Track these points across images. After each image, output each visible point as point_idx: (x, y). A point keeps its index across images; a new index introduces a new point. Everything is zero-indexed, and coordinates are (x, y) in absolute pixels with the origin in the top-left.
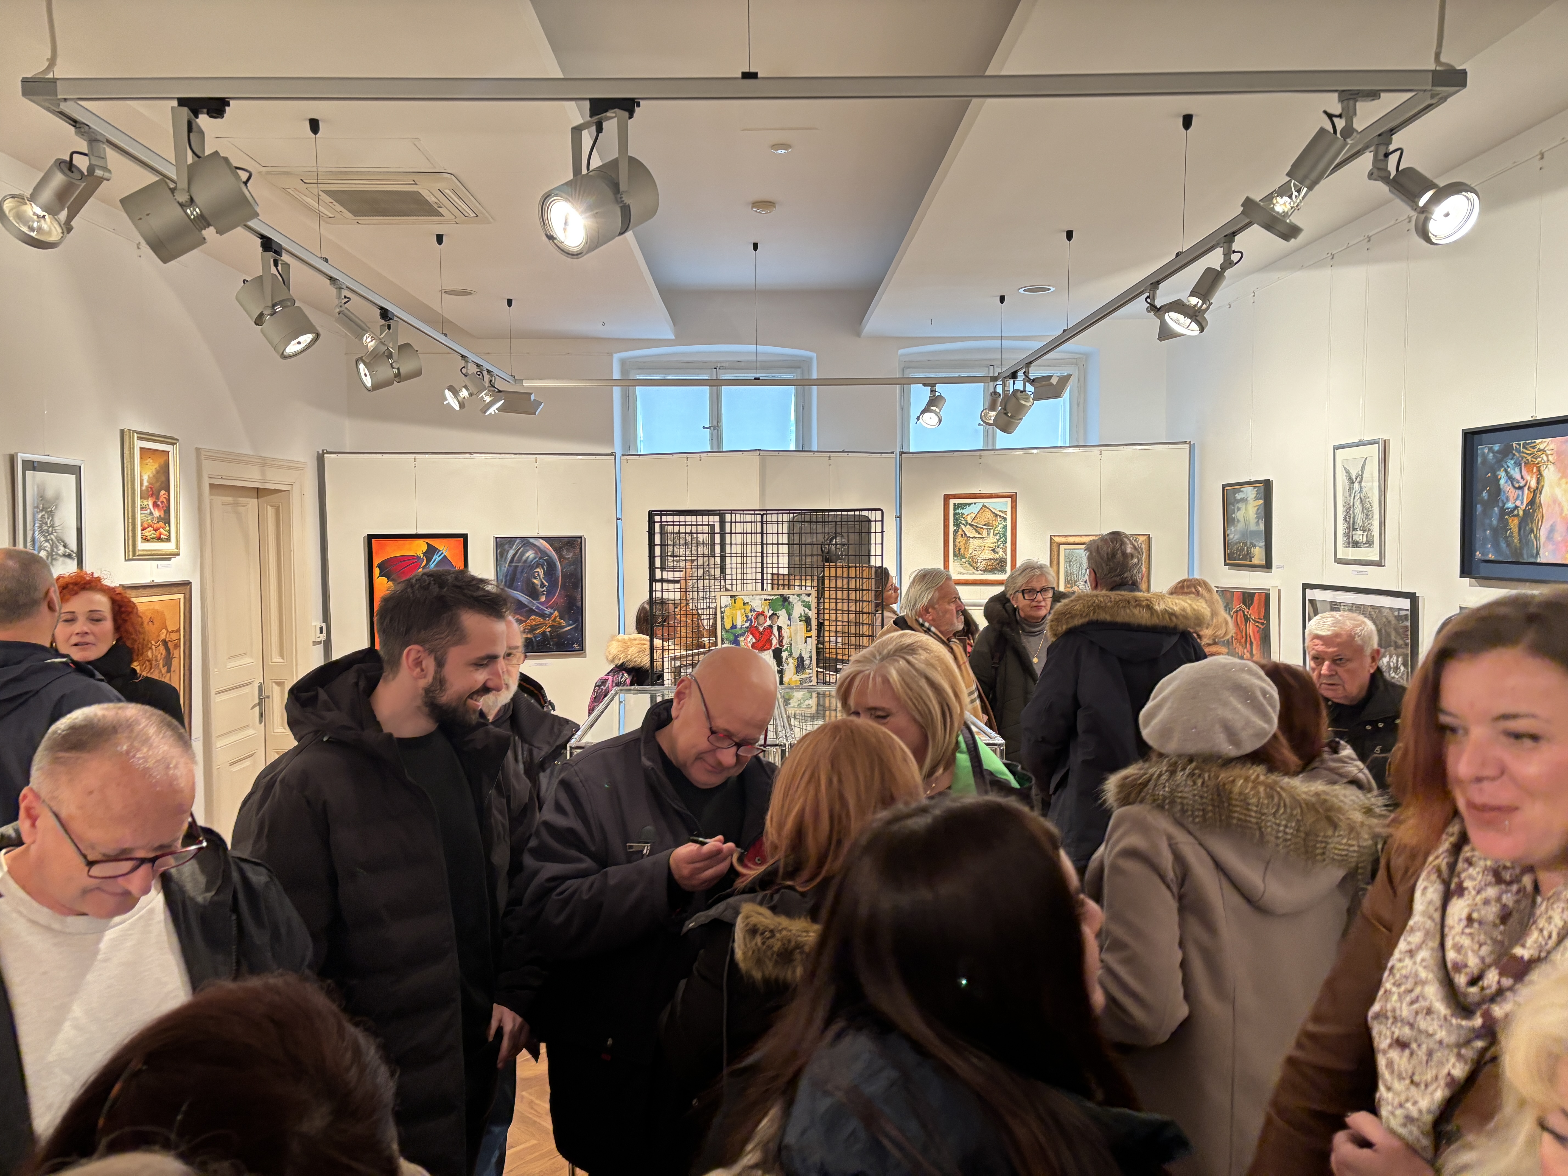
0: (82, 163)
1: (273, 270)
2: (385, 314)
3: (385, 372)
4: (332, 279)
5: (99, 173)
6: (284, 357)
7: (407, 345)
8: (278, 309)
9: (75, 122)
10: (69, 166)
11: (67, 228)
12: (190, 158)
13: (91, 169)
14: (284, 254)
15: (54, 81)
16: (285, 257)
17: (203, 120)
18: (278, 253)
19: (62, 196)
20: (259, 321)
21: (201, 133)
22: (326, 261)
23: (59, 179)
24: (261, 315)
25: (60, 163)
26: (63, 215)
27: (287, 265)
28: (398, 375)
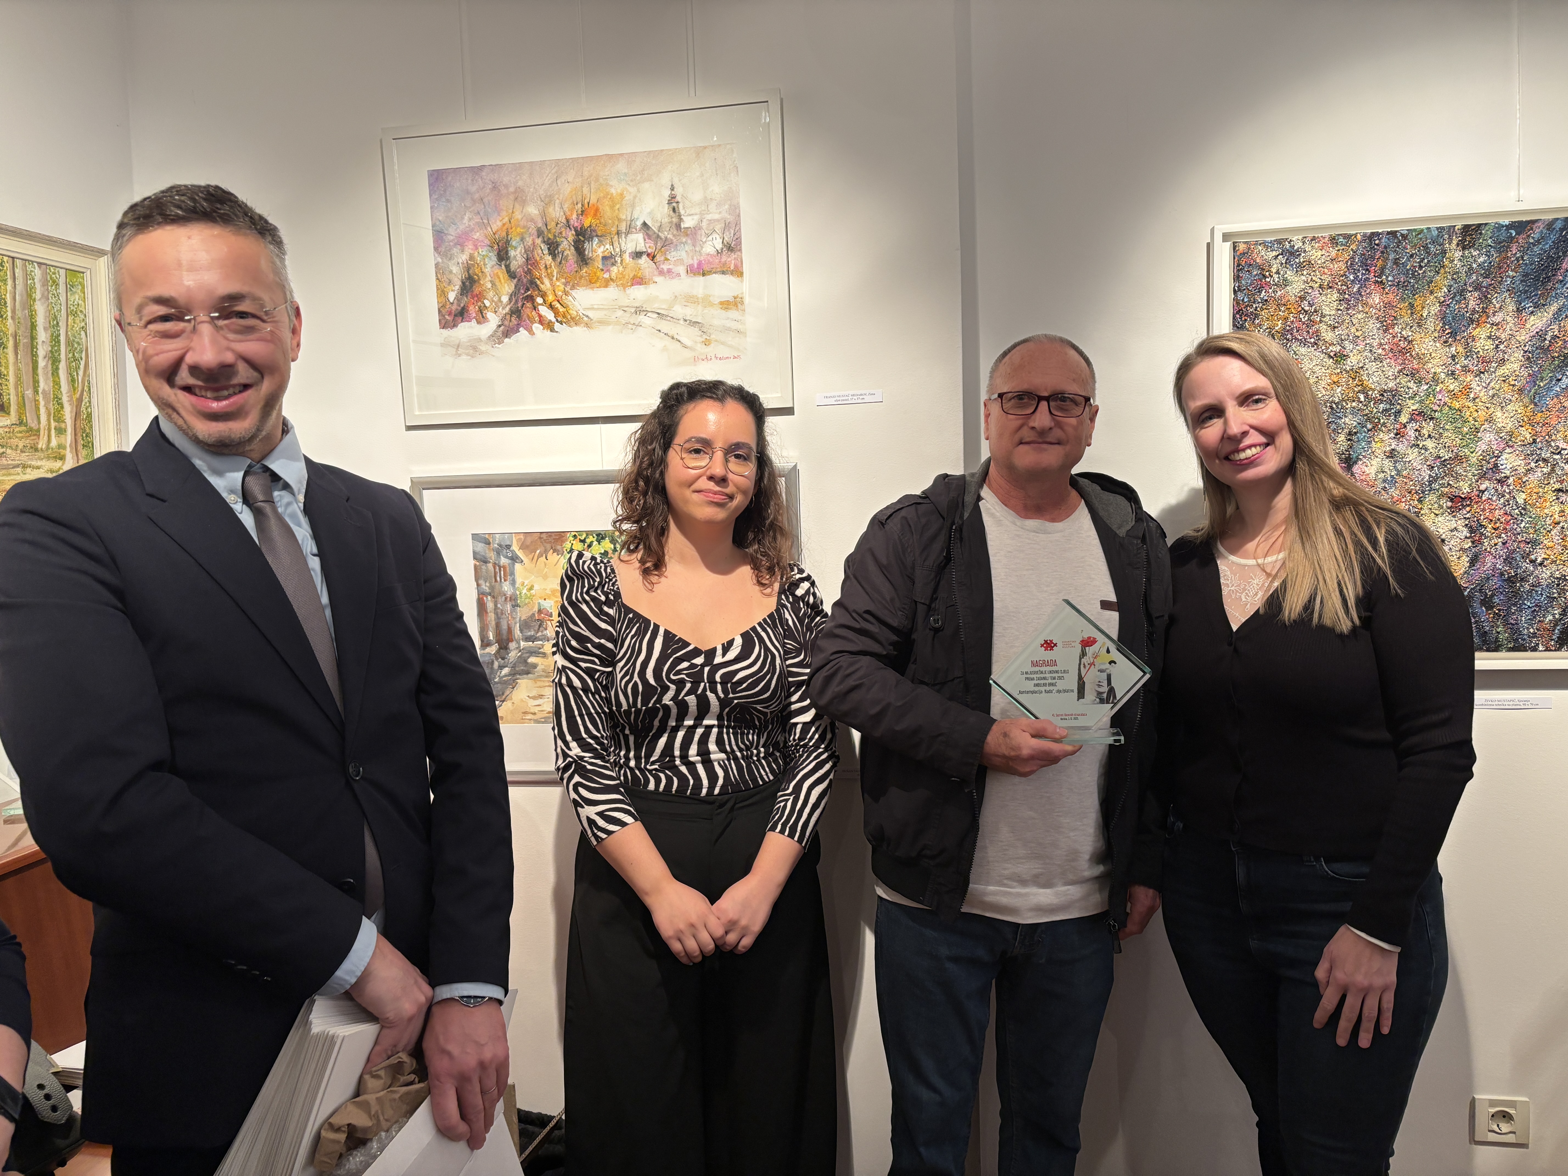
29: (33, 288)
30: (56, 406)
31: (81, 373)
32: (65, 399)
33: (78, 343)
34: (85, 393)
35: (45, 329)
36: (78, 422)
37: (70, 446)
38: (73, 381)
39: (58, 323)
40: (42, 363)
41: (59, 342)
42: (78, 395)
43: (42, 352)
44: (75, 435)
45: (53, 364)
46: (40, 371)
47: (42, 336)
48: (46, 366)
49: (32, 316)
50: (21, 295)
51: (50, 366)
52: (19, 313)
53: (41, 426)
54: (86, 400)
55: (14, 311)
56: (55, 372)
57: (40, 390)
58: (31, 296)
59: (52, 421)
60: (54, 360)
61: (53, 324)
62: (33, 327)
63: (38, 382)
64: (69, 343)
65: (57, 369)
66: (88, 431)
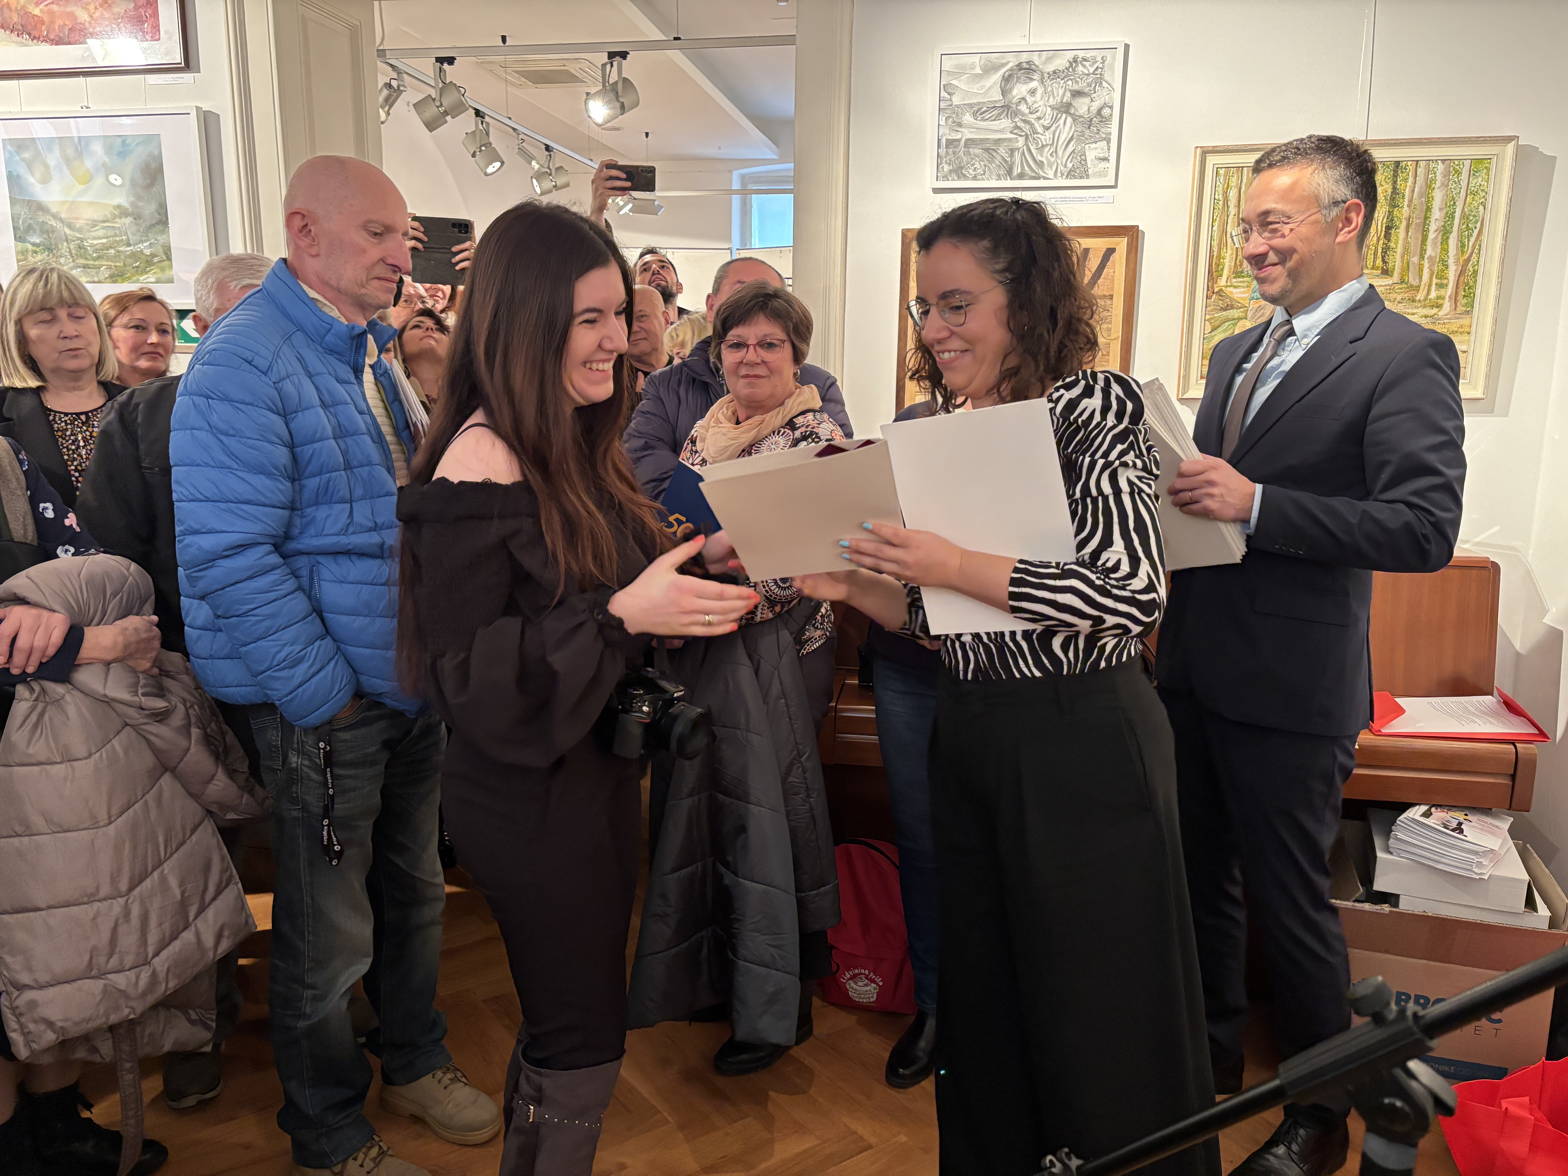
0: (394, 84)
1: (481, 127)
2: (548, 148)
3: (548, 184)
4: (514, 129)
5: (402, 88)
6: (486, 174)
7: (561, 167)
8: (483, 148)
9: (391, 66)
10: (389, 86)
11: (388, 114)
12: (441, 85)
13: (399, 86)
14: (486, 117)
15: (384, 50)
16: (487, 119)
17: (446, 66)
18: (483, 117)
19: (387, 100)
20: (474, 155)
21: (445, 71)
22: (510, 118)
23: (385, 92)
24: (475, 152)
25: (386, 84)
26: (387, 108)
27: (488, 124)
28: (555, 186)
29: (1433, 180)
30: (1441, 267)
31: (1472, 240)
32: (1451, 262)
33: (1475, 216)
34: (1474, 255)
35: (1440, 209)
36: (1462, 279)
37: (1450, 297)
38: (1463, 246)
39: (1455, 203)
40: (1431, 236)
41: (1453, 218)
42: (1465, 257)
43: (1433, 227)
44: (1457, 288)
45: (1443, 235)
46: (1429, 242)
47: (1436, 214)
48: (1436, 238)
49: (1429, 201)
50: (1421, 187)
51: (1440, 237)
52: (1415, 201)
53: (1423, 283)
54: (1474, 259)
55: (1411, 201)
56: (1445, 241)
57: (1426, 257)
58: (1430, 186)
59: (1434, 279)
60: (1445, 232)
61: (1450, 203)
62: (1429, 209)
63: (1425, 250)
64: (1464, 216)
65: (1448, 238)
66: (1471, 284)
